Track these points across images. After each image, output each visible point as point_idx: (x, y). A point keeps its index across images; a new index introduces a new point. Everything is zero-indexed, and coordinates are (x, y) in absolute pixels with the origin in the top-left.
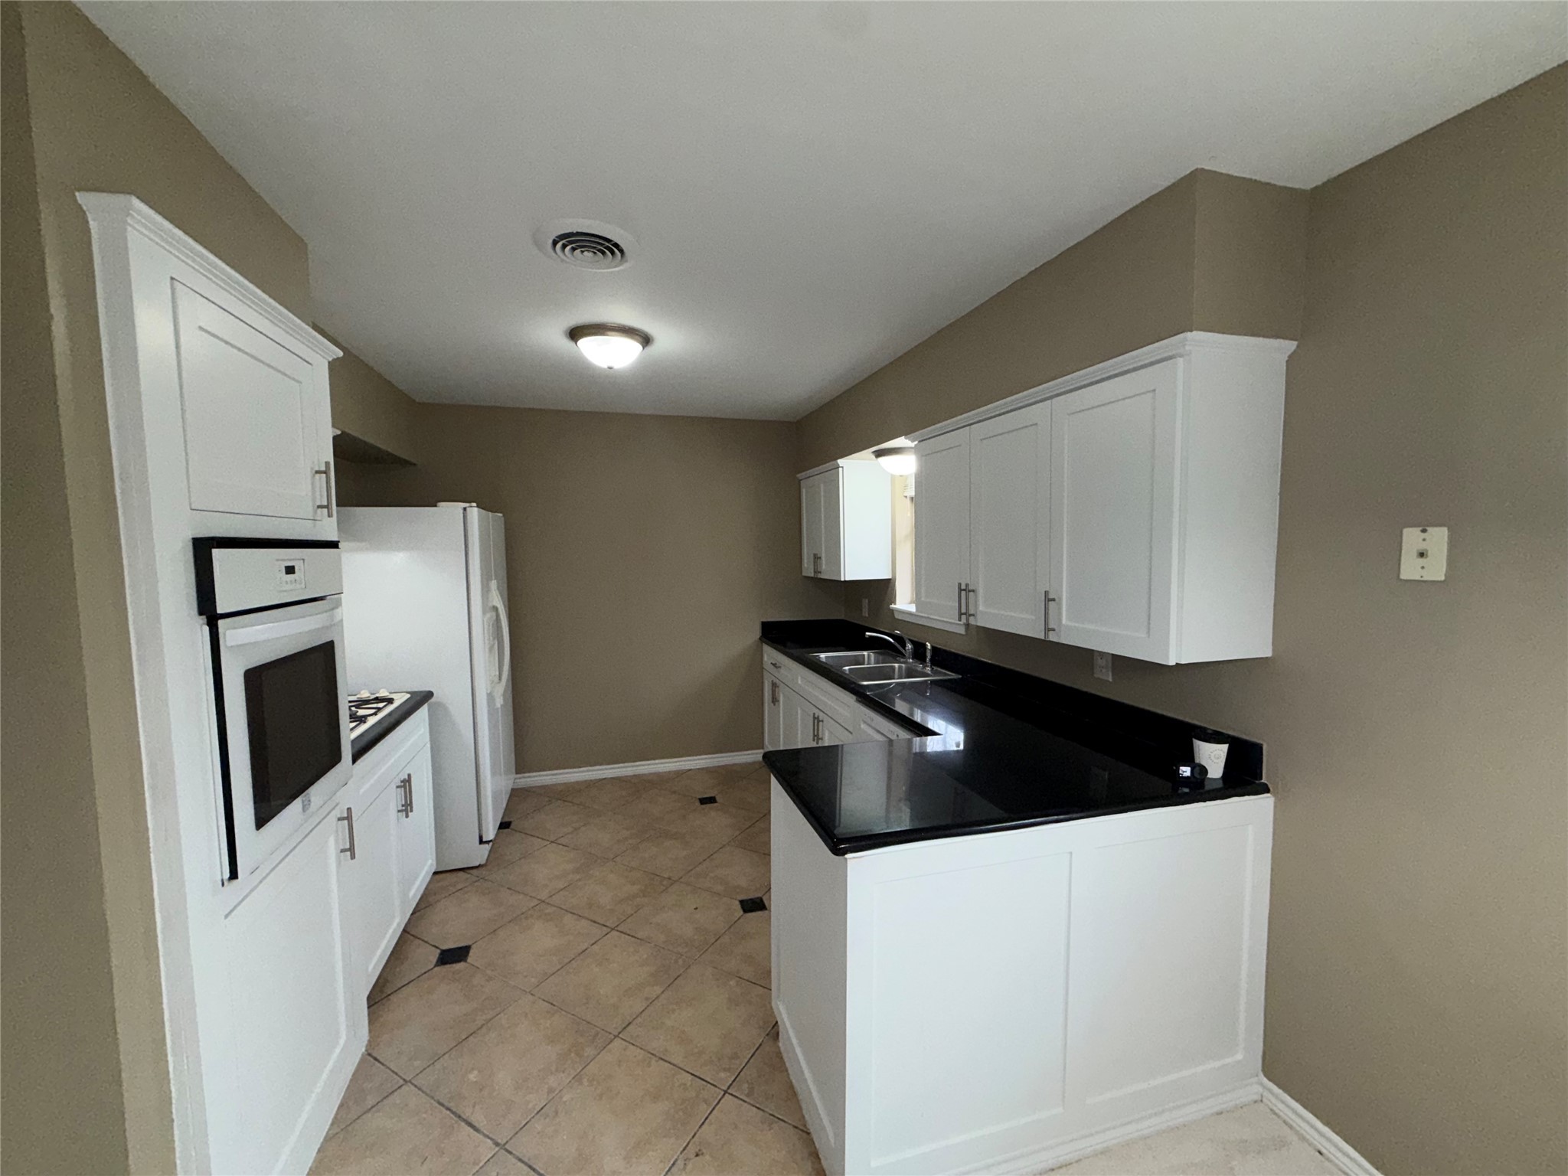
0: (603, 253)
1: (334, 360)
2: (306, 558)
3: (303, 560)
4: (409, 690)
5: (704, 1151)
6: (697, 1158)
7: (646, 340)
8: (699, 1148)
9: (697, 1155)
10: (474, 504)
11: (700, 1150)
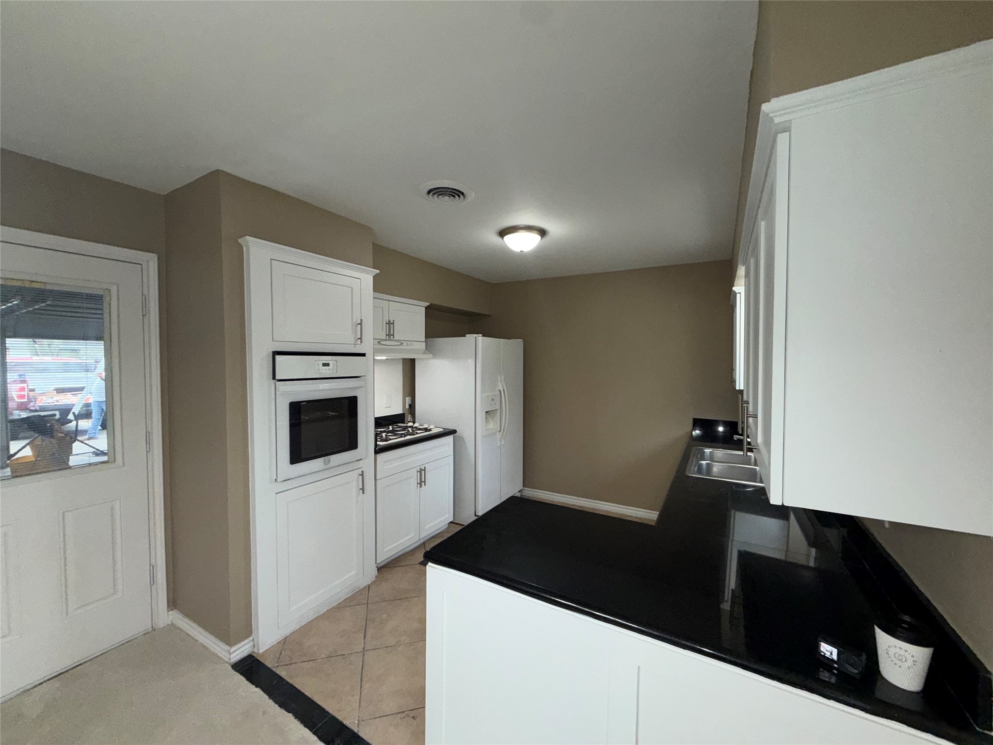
0: (454, 197)
1: (375, 275)
2: (338, 360)
3: (336, 361)
4: (443, 427)
5: (418, 719)
6: (412, 719)
7: (543, 232)
8: (417, 715)
9: (413, 718)
10: (480, 335)
11: (417, 716)
